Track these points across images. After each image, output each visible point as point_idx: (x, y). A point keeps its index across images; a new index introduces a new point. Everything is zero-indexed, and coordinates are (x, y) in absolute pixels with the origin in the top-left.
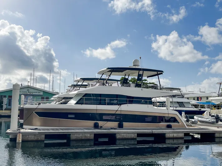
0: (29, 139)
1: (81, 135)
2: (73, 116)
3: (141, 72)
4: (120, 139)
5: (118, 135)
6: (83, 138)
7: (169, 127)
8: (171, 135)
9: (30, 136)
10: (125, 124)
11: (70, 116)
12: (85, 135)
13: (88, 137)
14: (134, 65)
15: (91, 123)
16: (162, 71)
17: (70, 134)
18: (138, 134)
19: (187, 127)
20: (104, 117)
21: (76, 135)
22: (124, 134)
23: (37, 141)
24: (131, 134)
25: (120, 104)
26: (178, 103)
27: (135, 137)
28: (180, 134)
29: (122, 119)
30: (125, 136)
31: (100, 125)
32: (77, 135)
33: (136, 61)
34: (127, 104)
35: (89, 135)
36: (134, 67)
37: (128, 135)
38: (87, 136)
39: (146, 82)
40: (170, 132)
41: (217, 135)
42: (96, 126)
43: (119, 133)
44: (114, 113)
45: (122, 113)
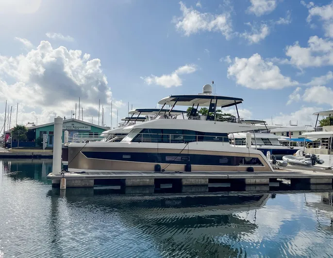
0: (75, 185)
1: (138, 180)
2: (128, 157)
3: (214, 101)
4: (187, 186)
5: (185, 180)
6: (141, 184)
7: (250, 170)
8: (253, 181)
9: (76, 182)
10: (194, 167)
11: (124, 157)
12: (143, 180)
13: (147, 183)
14: (205, 92)
15: (151, 165)
16: (242, 100)
17: (125, 179)
18: (209, 179)
19: (273, 171)
20: (167, 159)
21: (132, 180)
22: (192, 180)
23: (85, 187)
24: (201, 180)
25: (187, 142)
26: (262, 139)
27: (206, 183)
28: (265, 179)
29: (189, 160)
30: (193, 182)
31: (162, 168)
32: (134, 180)
33: (207, 87)
34: (196, 141)
35: (148, 180)
36: (205, 94)
37: (197, 180)
38: (146, 182)
39: (220, 113)
40: (251, 176)
41: (312, 181)
42: (157, 169)
43: (187, 178)
44: (178, 152)
45: (191, 153)
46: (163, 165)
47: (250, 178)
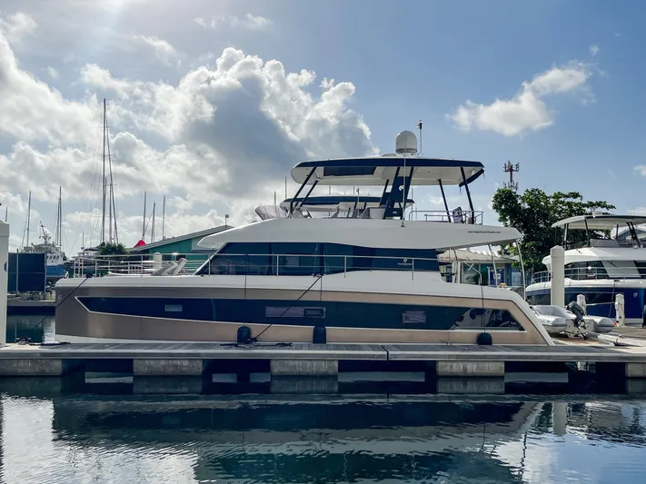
0: (20, 371)
1: (163, 363)
2: (178, 309)
3: (404, 171)
4: (282, 377)
5: (277, 363)
6: (170, 370)
7: (484, 341)
8: (457, 368)
9: (22, 364)
11: (169, 309)
12: (175, 362)
13: (184, 369)
14: (399, 151)
16: (479, 164)
17: (132, 360)
18: (340, 362)
21: (147, 362)
22: (297, 362)
23: (42, 377)
24: (320, 362)
25: (320, 272)
27: (331, 372)
28: (491, 364)
30: (299, 367)
32: (152, 362)
33: (406, 136)
34: (342, 271)
35: (185, 363)
36: (400, 156)
37: (309, 364)
38: (182, 366)
41: (632, 370)
42: (244, 338)
43: (282, 358)
45: (326, 298)
46: (256, 328)
47: (449, 359)
